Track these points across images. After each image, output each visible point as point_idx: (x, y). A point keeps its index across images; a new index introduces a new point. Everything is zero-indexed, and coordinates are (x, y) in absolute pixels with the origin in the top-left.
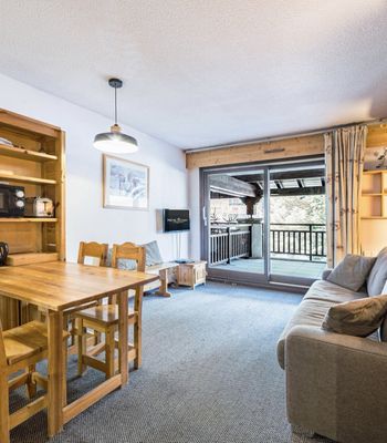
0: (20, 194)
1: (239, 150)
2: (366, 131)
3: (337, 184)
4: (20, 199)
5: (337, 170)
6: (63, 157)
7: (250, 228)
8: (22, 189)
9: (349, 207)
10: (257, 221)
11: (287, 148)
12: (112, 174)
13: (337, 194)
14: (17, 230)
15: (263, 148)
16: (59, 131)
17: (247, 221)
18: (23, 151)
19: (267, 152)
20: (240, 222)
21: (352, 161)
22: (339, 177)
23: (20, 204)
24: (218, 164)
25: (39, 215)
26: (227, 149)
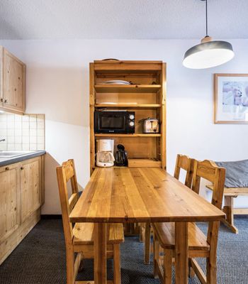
0: (132, 117)
4: (132, 120)
6: (165, 84)
8: (133, 113)
12: (225, 91)
14: (140, 142)
16: (161, 64)
18: (135, 86)
23: (132, 124)
25: (147, 132)
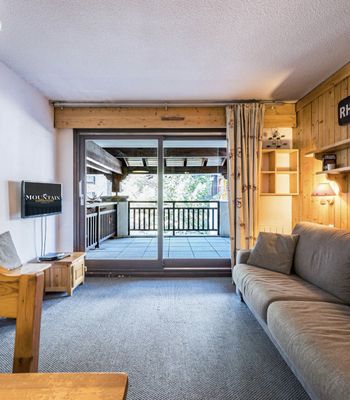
1: (131, 112)
2: (264, 109)
3: (239, 160)
5: (239, 145)
7: (115, 207)
9: (251, 184)
10: (123, 199)
11: (187, 118)
13: (239, 170)
15: (161, 114)
17: (113, 199)
19: (164, 119)
20: (104, 199)
21: (253, 137)
22: (242, 152)
24: (102, 127)
26: (116, 108)
